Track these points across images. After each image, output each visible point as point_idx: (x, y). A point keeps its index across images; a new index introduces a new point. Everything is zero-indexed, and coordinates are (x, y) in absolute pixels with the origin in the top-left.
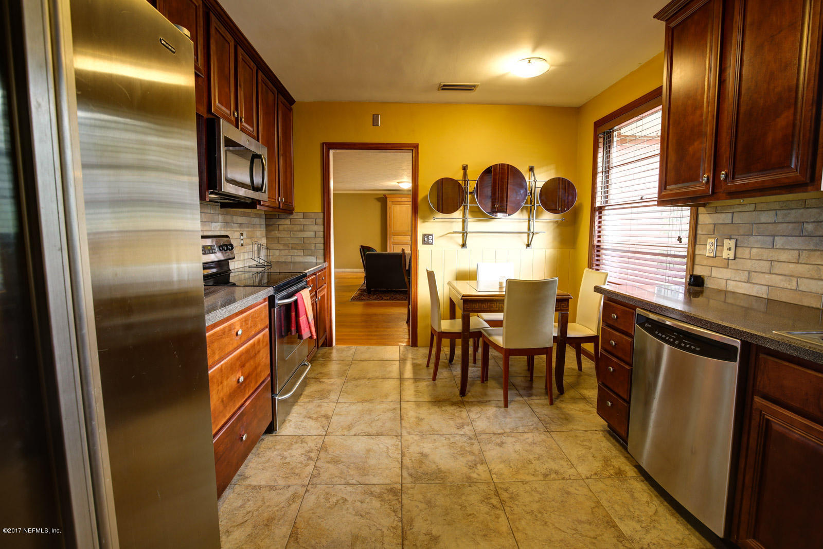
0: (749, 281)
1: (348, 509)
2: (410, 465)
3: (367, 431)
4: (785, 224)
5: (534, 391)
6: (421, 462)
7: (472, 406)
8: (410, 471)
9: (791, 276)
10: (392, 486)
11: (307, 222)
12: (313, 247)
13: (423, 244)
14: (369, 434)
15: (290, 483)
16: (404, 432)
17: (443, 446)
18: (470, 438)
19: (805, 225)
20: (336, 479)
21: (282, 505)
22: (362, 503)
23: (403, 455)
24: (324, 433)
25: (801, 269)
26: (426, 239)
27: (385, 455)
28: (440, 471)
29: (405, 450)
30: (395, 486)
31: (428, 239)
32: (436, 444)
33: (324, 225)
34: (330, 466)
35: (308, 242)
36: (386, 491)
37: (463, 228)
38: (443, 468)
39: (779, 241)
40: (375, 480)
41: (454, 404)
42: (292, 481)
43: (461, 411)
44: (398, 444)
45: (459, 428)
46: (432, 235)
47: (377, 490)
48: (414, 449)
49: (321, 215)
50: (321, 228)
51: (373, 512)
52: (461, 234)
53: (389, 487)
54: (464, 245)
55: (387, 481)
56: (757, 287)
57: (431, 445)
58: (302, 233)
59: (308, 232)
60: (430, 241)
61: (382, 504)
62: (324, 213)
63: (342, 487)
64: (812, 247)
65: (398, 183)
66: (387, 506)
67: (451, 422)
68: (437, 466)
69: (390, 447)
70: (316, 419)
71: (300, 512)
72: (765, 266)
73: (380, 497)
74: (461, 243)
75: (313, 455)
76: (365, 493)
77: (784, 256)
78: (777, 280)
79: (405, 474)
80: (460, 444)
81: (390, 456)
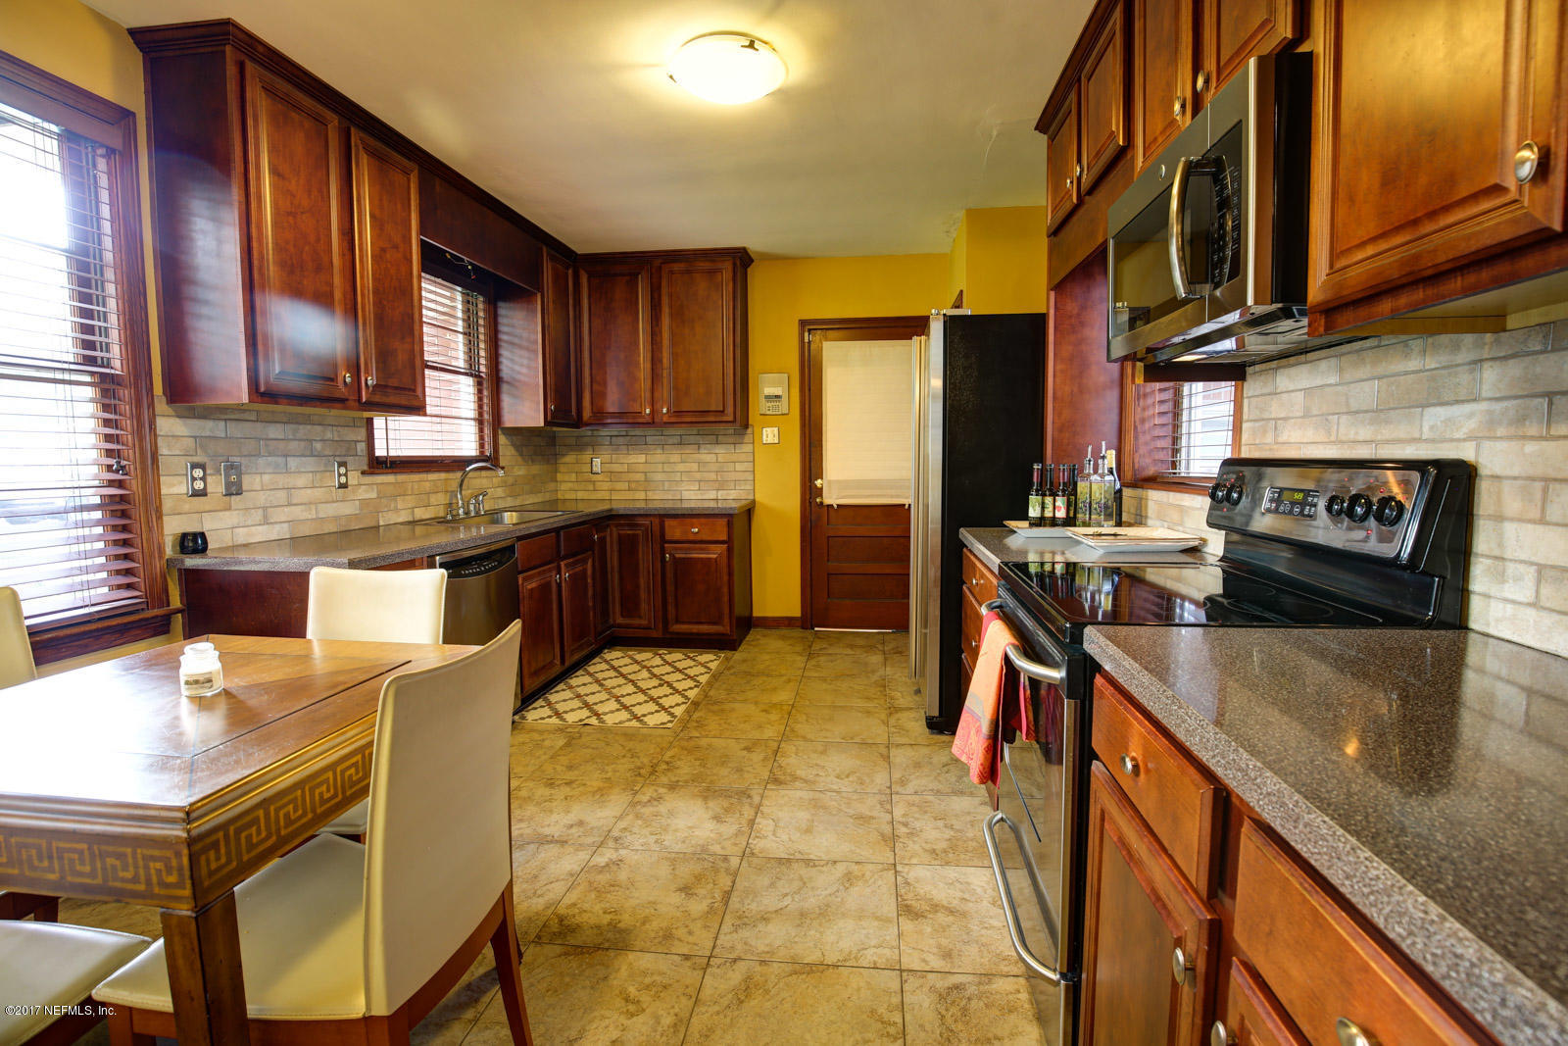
0: (266, 521)
2: (747, 807)
3: (810, 868)
4: (297, 443)
6: (727, 810)
9: (310, 503)
14: (808, 862)
16: (735, 861)
19: (314, 444)
20: (854, 797)
22: (818, 775)
23: (752, 823)
24: (899, 868)
25: (318, 493)
27: (781, 824)
28: (705, 799)
29: (745, 829)
30: (774, 787)
32: (686, 834)
34: (870, 814)
36: (787, 783)
38: (700, 802)
39: (293, 463)
40: (799, 794)
42: (916, 799)
44: (754, 839)
45: (619, 862)
47: (798, 783)
48: (729, 828)
51: (804, 767)
53: (783, 785)
55: (783, 792)
56: (277, 527)
57: (697, 833)
61: (794, 772)
63: (844, 789)
64: (322, 469)
66: (789, 771)
68: (705, 804)
69: (770, 834)
72: (282, 495)
73: (795, 778)
75: (904, 831)
76: (814, 782)
77: (301, 481)
78: (298, 513)
79: (756, 799)
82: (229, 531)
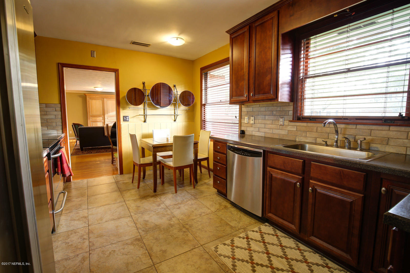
0: (259, 131)
1: (117, 254)
2: (141, 227)
3: (112, 218)
4: (268, 112)
5: (185, 185)
6: (146, 224)
7: (161, 196)
8: (143, 229)
9: (270, 129)
10: (136, 238)
11: (49, 109)
12: (54, 124)
13: (123, 121)
14: (114, 220)
15: (77, 254)
16: (132, 214)
17: (154, 215)
18: (165, 209)
19: (274, 112)
20: (105, 244)
21: (78, 265)
22: (124, 249)
23: (135, 224)
24: (87, 225)
25: (273, 126)
26: (125, 118)
27: (126, 226)
28: (156, 225)
29: (136, 221)
30: (138, 237)
31: (126, 119)
32: (150, 215)
33: (61, 111)
34: (98, 239)
35: (51, 121)
36: (134, 241)
37: (144, 113)
38: (157, 223)
39: (267, 117)
40: (126, 238)
41: (153, 196)
42: (78, 252)
43: (157, 199)
44: (131, 220)
45: (158, 206)
46: (128, 116)
47: (129, 241)
48: (140, 220)
49: (59, 105)
50: (59, 113)
51: (131, 251)
52: (143, 116)
53: (135, 239)
54: (145, 121)
55: (133, 236)
56: (261, 133)
57: (148, 216)
58: (47, 116)
59: (51, 116)
60: (127, 119)
61: (134, 247)
62: (61, 104)
63: (110, 246)
64: (275, 119)
65: (95, 87)
66: (137, 246)
67: (154, 205)
68: (154, 224)
69: (128, 222)
70: (79, 220)
71: (91, 264)
72: (263, 126)
73: (132, 244)
74: (143, 120)
75: (85, 237)
76: (123, 245)
77: (268, 122)
78: (267, 130)
79: (140, 231)
80: (162, 212)
81: (129, 226)
82: (251, 132)
